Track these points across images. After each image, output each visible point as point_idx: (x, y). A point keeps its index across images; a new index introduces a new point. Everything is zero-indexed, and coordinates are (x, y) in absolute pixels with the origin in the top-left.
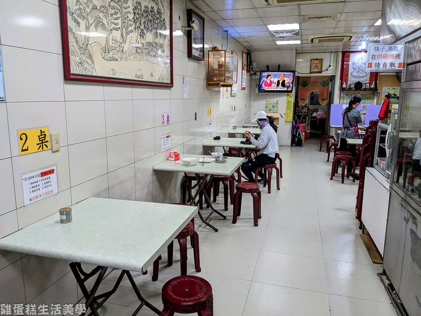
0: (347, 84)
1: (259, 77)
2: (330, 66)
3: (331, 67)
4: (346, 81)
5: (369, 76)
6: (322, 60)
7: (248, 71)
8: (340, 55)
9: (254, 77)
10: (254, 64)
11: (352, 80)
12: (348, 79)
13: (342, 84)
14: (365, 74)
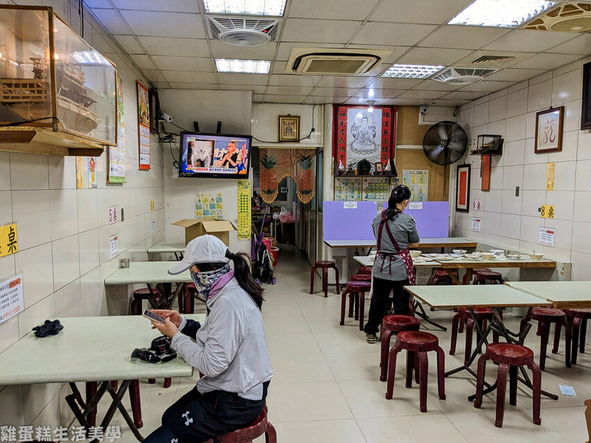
0: (344, 164)
1: (178, 145)
2: (313, 130)
3: (316, 133)
4: (344, 158)
5: (380, 150)
6: (299, 117)
7: (154, 130)
8: (330, 109)
9: (167, 145)
10: (167, 117)
11: (353, 158)
12: (345, 153)
13: (336, 163)
14: (373, 147)
